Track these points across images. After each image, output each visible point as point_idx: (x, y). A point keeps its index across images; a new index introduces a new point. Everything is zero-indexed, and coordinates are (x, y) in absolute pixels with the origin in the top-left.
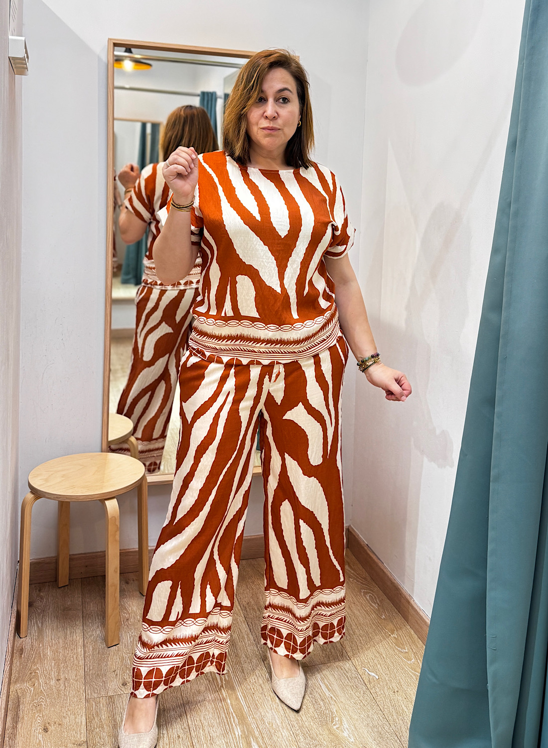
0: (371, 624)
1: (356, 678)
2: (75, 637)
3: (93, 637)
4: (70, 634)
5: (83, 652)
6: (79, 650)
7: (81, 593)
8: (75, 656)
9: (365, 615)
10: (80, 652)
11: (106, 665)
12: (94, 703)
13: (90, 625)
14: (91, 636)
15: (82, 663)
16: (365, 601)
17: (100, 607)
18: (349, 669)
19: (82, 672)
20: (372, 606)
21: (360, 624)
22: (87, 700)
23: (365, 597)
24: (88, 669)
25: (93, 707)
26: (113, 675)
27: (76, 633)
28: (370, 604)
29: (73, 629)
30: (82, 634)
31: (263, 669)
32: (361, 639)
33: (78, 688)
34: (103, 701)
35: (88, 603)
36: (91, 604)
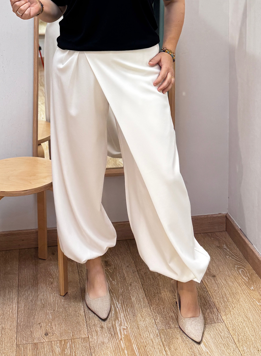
0: (242, 294)
1: (228, 337)
2: (11, 295)
3: (25, 296)
4: (9, 292)
5: (17, 307)
6: (14, 306)
7: (18, 261)
8: (11, 311)
9: (237, 286)
10: (14, 308)
11: (34, 318)
12: (22, 348)
13: (24, 286)
14: (23, 295)
15: (15, 316)
16: (238, 274)
17: (32, 273)
18: (222, 330)
19: (15, 324)
20: (243, 279)
21: (233, 293)
22: (18, 346)
23: (239, 272)
24: (19, 321)
25: (21, 352)
26: (38, 326)
27: (12, 292)
28: (242, 277)
29: (11, 289)
30: (17, 293)
31: (154, 327)
32: (233, 306)
33: (11, 335)
34: (30, 347)
35: (23, 269)
36: (26, 270)
